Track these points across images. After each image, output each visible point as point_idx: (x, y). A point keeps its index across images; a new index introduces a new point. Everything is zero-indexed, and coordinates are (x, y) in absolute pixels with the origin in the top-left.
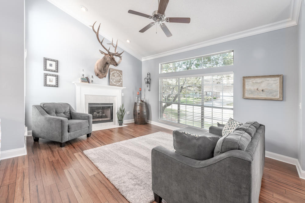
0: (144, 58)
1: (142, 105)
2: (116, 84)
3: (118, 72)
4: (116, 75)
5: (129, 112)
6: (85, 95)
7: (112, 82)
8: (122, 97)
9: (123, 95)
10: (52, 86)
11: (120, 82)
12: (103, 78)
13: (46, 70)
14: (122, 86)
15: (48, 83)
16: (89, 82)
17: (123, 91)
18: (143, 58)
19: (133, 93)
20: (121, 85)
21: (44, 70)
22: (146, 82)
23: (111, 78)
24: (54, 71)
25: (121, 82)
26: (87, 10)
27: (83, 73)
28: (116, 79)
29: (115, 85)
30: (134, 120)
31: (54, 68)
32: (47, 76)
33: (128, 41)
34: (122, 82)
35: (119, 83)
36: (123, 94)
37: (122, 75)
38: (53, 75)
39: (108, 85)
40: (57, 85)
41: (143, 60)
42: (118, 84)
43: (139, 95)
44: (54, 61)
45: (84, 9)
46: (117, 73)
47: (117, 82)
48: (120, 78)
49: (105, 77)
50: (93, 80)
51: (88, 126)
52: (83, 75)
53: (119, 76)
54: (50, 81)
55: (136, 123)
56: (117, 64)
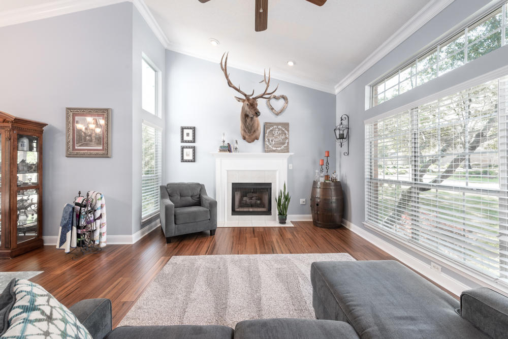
0: (338, 85)
1: (328, 187)
2: (275, 148)
3: (280, 127)
4: (276, 133)
5: (304, 200)
6: (228, 171)
7: (268, 146)
8: (289, 171)
9: (290, 168)
10: (189, 161)
11: (284, 144)
12: (254, 141)
13: (183, 142)
14: (288, 152)
15: (185, 158)
16: (230, 151)
17: (290, 160)
18: (335, 87)
19: (314, 162)
20: (287, 150)
21: (181, 142)
22: (338, 137)
23: (266, 139)
24: (191, 142)
25: (286, 145)
26: (218, 42)
27: (223, 138)
28: (277, 140)
29: (274, 151)
30: (311, 216)
31: (190, 138)
32: (184, 149)
33: (291, 64)
34: (288, 143)
35: (283, 146)
36: (291, 165)
37: (288, 131)
38: (189, 147)
39: (263, 152)
40: (194, 160)
41: (337, 91)
42: (279, 149)
43: (324, 167)
44: (191, 129)
45: (214, 43)
46: (279, 129)
47: (277, 146)
48: (283, 137)
49: (257, 139)
50: (237, 146)
51: (209, 218)
52: (224, 142)
53: (283, 133)
54: (188, 155)
55: (315, 223)
56: (256, 113)
